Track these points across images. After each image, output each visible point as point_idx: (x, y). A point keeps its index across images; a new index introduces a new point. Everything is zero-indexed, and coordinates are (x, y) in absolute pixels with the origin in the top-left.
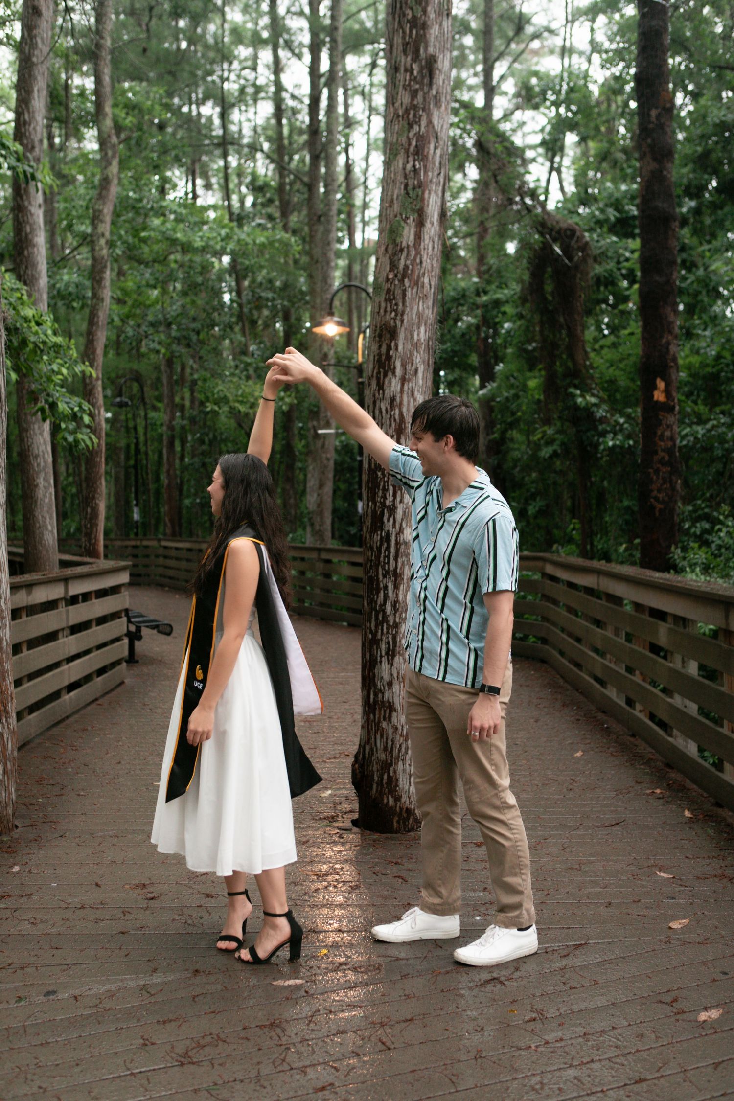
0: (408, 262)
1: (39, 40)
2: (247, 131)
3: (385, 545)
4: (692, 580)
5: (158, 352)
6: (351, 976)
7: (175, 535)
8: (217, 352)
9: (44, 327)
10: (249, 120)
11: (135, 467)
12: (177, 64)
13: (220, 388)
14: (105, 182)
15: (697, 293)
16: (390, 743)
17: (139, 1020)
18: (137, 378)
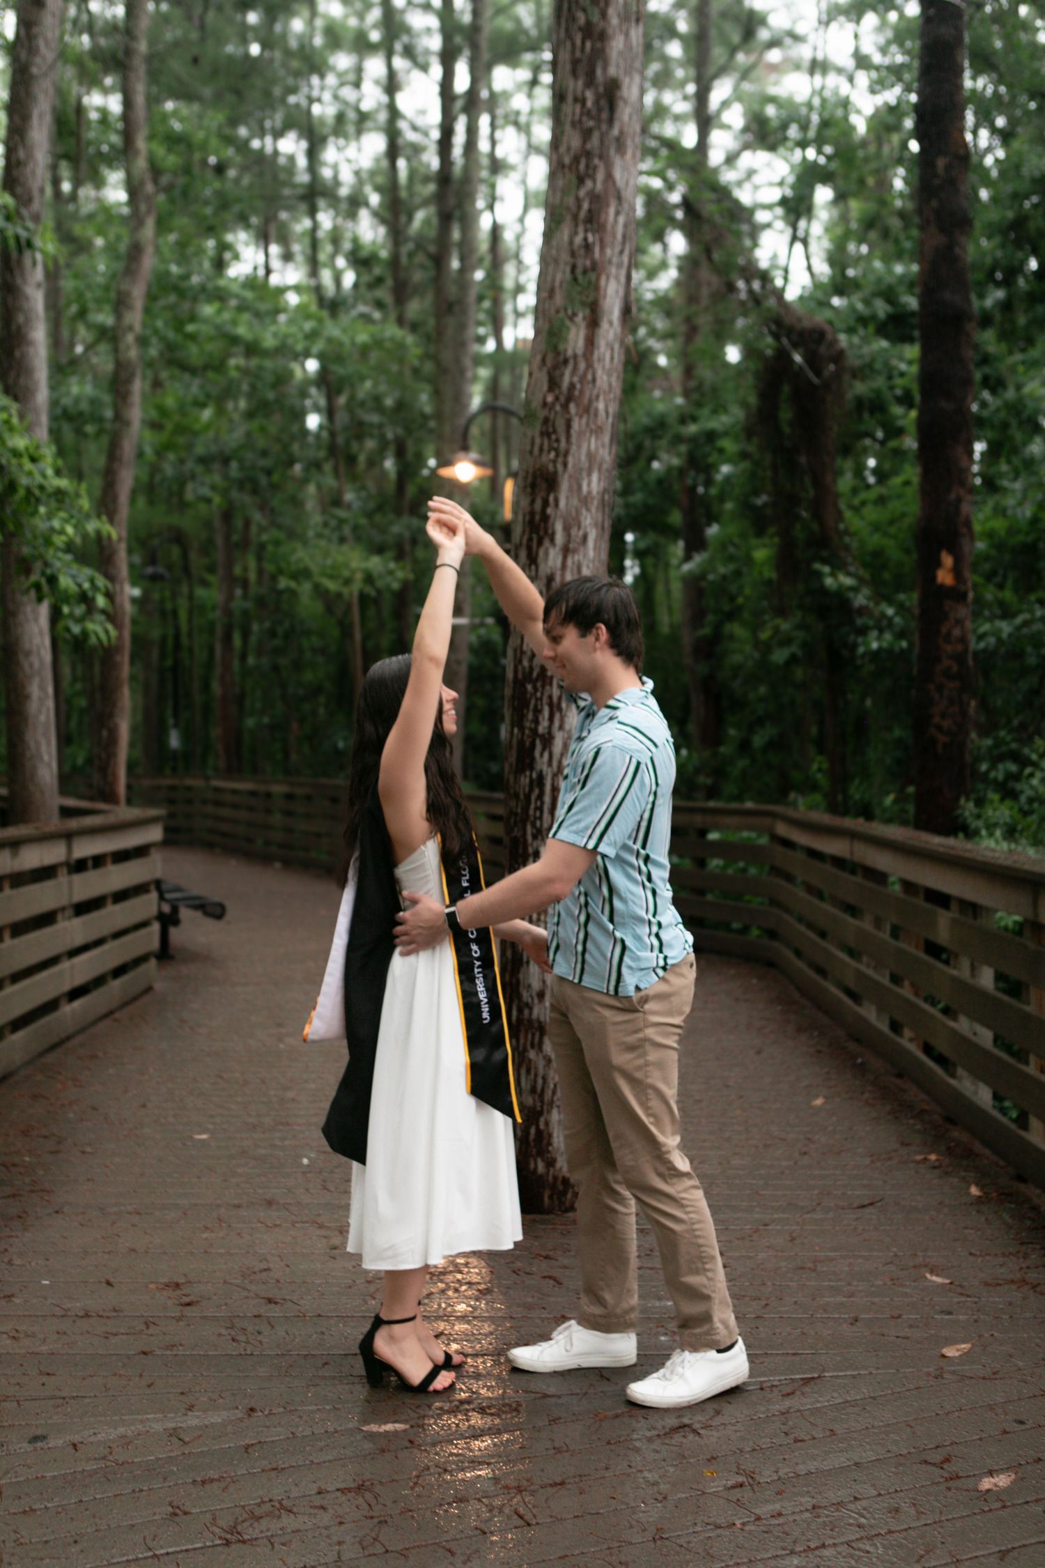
0: (576, 379)
1: (41, 43)
2: (347, 177)
3: (537, 791)
4: (987, 848)
5: (208, 501)
6: (476, 1420)
7: (232, 771)
8: (296, 502)
9: (42, 465)
10: (349, 161)
11: (174, 669)
12: (245, 76)
13: (300, 555)
14: (135, 251)
15: (1005, 426)
16: (540, 1081)
17: (165, 1479)
18: (179, 538)
